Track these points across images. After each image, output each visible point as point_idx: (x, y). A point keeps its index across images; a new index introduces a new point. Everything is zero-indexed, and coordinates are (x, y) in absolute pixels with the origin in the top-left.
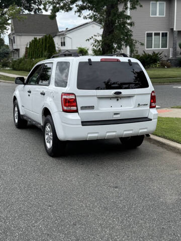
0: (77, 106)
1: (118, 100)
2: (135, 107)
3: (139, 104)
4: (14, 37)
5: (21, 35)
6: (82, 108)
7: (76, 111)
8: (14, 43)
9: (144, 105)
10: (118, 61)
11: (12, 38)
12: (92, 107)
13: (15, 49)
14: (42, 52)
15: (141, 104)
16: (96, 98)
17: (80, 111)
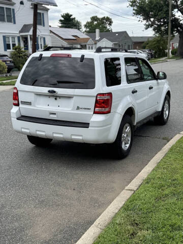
0: (18, 100)
1: (56, 99)
2: (73, 110)
3: (78, 107)
7: (17, 105)
9: (85, 109)
10: (69, 56)
12: (29, 104)
15: (80, 107)
16: (33, 94)
17: (21, 105)
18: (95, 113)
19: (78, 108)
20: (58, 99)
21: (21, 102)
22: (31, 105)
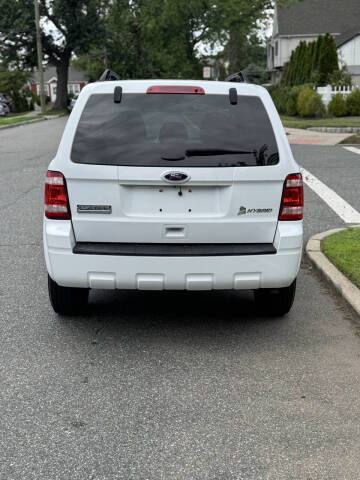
0: (68, 205)
1: (180, 194)
2: (229, 215)
4: (277, 43)
5: (291, 38)
6: (82, 209)
7: (67, 216)
8: (277, 54)
9: (259, 211)
10: (198, 92)
11: (274, 45)
12: (106, 209)
13: (277, 68)
14: (309, 72)
15: (248, 208)
16: (117, 186)
17: (75, 217)
18: (282, 217)
19: (243, 210)
20: (185, 193)
21: (80, 207)
22: (110, 213)
